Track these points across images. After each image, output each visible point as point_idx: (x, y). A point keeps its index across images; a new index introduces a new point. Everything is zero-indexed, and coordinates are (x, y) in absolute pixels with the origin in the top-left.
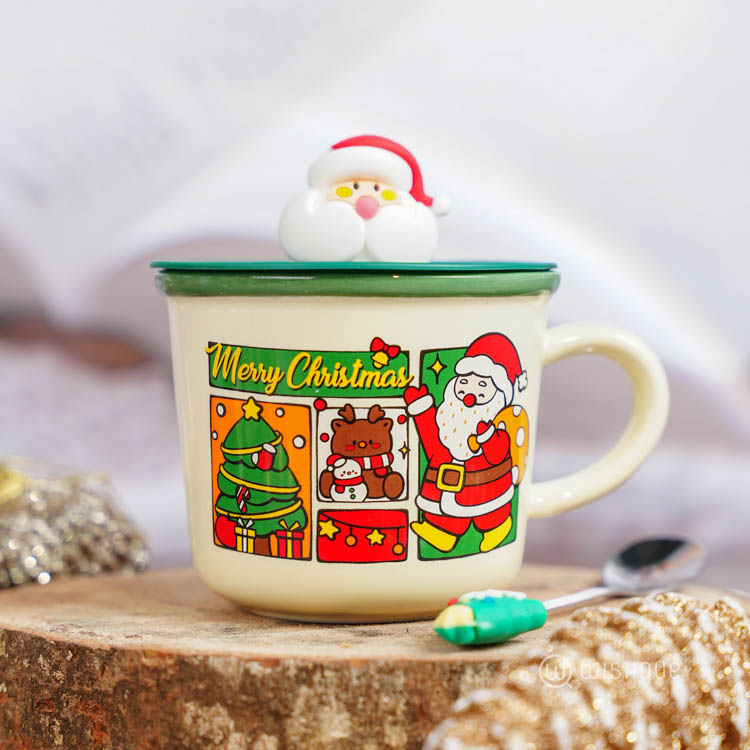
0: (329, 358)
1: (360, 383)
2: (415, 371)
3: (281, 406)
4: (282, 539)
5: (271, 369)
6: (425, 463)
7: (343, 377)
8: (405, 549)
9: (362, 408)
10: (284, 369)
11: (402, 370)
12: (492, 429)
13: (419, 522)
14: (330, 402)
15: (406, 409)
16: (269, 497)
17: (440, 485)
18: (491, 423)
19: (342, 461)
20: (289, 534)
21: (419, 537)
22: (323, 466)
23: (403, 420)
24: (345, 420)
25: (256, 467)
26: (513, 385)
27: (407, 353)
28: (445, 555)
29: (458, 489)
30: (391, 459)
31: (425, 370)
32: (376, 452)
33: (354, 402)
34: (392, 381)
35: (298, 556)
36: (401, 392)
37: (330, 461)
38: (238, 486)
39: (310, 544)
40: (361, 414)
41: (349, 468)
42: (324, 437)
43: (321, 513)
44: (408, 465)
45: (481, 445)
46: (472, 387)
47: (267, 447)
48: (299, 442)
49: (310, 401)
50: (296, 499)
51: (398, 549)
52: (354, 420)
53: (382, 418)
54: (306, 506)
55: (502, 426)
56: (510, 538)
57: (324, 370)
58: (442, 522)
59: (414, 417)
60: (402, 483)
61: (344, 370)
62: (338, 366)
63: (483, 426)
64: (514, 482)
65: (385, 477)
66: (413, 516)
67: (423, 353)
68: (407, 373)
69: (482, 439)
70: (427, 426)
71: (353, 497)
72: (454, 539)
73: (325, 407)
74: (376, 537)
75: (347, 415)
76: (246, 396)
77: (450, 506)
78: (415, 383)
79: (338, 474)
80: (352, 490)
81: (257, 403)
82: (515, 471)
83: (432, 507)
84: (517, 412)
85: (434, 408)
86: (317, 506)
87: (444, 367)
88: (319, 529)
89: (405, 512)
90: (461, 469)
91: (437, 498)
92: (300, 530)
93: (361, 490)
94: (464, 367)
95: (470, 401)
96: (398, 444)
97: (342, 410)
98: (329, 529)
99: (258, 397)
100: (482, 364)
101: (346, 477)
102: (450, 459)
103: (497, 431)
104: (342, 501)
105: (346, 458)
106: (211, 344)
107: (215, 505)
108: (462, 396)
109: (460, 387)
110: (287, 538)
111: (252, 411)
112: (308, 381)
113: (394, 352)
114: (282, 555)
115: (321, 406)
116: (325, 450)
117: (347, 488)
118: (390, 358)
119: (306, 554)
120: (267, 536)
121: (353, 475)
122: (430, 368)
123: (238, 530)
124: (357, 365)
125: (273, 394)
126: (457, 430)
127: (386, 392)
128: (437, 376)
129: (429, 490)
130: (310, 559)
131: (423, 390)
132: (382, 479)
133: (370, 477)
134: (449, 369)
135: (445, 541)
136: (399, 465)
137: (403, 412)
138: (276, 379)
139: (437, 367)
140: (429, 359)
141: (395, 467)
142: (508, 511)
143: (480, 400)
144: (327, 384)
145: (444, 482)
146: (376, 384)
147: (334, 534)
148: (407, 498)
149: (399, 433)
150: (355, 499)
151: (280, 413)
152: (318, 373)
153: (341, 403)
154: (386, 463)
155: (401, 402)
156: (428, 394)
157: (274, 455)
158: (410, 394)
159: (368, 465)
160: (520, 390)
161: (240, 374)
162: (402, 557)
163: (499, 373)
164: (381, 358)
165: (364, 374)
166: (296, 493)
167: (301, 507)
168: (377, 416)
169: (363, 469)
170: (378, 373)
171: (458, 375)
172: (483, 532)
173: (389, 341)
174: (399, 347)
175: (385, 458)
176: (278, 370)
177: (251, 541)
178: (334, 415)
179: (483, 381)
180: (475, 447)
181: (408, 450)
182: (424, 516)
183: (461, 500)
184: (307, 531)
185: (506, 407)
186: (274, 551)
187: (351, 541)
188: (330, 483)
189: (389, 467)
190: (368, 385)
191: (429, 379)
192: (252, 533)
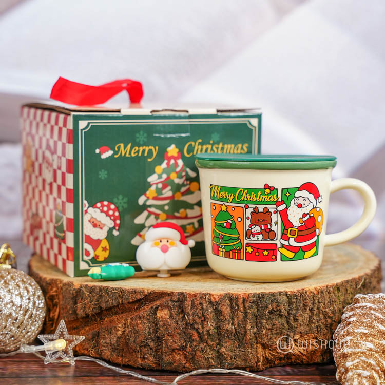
0: (250, 191)
1: (260, 200)
2: (280, 196)
3: (234, 207)
4: (234, 252)
5: (230, 194)
6: (283, 228)
7: (254, 197)
8: (276, 257)
9: (261, 208)
10: (234, 194)
11: (275, 195)
12: (308, 216)
13: (281, 248)
14: (250, 206)
15: (276, 209)
16: (230, 238)
17: (289, 235)
18: (308, 214)
19: (254, 226)
20: (236, 251)
21: (281, 253)
22: (247, 228)
23: (275, 212)
24: (255, 212)
25: (225, 227)
26: (316, 200)
27: (277, 189)
28: (291, 260)
29: (295, 237)
30: (271, 226)
31: (283, 195)
32: (266, 223)
33: (258, 206)
34: (271, 199)
35: (239, 258)
36: (275, 203)
37: (250, 226)
38: (220, 234)
39: (243, 255)
40: (261, 210)
41: (257, 229)
42: (248, 218)
43: (247, 244)
44: (277, 228)
45: (304, 221)
46: (301, 201)
47: (229, 221)
48: (239, 219)
49: (243, 206)
50: (239, 239)
51: (274, 257)
52: (258, 212)
53: (268, 212)
54: (242, 241)
55: (312, 215)
56: (316, 254)
57: (248, 195)
58: (290, 248)
59: (279, 211)
60: (275, 234)
61: (255, 195)
62: (253, 193)
63: (304, 215)
64: (317, 234)
65: (269, 232)
66: (279, 246)
67: (283, 189)
68: (277, 196)
69: (304, 219)
70: (284, 215)
71: (258, 239)
72: (294, 254)
73: (248, 208)
74: (266, 253)
75: (256, 211)
76: (222, 203)
77: (292, 242)
78: (280, 200)
79: (253, 230)
80: (257, 237)
81: (226, 206)
82: (317, 231)
83: (286, 243)
84: (318, 209)
85: (287, 208)
86: (245, 242)
87: (290, 194)
88: (246, 249)
89: (276, 244)
90: (297, 230)
91: (287, 239)
92: (240, 250)
93: (261, 237)
94: (298, 194)
95: (300, 206)
96: (274, 221)
97: (254, 209)
98: (249, 250)
99: (226, 204)
100: (305, 193)
101: (255, 232)
102: (292, 226)
103: (310, 216)
104: (254, 240)
105: (255, 225)
106: (211, 185)
107: (213, 240)
108: (297, 204)
109: (296, 201)
110: (235, 252)
111: (224, 208)
112: (243, 198)
113: (272, 189)
114: (234, 258)
115: (247, 207)
116: (248, 222)
117: (256, 236)
118: (271, 191)
119: (242, 258)
120: (229, 251)
121: (258, 231)
122: (285, 195)
123: (220, 249)
124: (259, 193)
125: (231, 203)
126: (295, 216)
127: (269, 203)
128: (288, 197)
129: (284, 237)
130: (243, 260)
131: (283, 202)
132: (268, 233)
133: (264, 232)
134: (292, 195)
135: (291, 255)
136: (274, 228)
137: (275, 210)
138: (232, 197)
139: (288, 194)
140: (285, 191)
141: (272, 229)
142: (315, 245)
143: (303, 206)
144: (249, 200)
145: (290, 234)
146: (266, 200)
147: (252, 251)
148: (277, 240)
149: (274, 217)
150: (259, 239)
151: (233, 209)
152: (246, 196)
153: (254, 206)
154: (269, 227)
155: (275, 206)
156: (284, 203)
157: (231, 224)
158: (278, 204)
159: (263, 228)
160: (319, 202)
161: (220, 196)
162: (275, 260)
163: (311, 197)
164: (268, 191)
165: (262, 196)
166: (238, 237)
167: (240, 242)
168: (266, 211)
169: (261, 229)
170: (267, 196)
171: (295, 197)
172: (305, 252)
173: (270, 185)
174: (274, 187)
175: (269, 225)
176: (232, 194)
177: (224, 253)
178: (251, 210)
179: (305, 199)
180: (302, 222)
181: (277, 223)
182: (283, 246)
183: (296, 240)
184: (242, 250)
185: (313, 208)
186: (231, 257)
187: (257, 254)
188: (250, 234)
189: (270, 229)
190: (263, 200)
191: (285, 198)
192: (224, 250)
